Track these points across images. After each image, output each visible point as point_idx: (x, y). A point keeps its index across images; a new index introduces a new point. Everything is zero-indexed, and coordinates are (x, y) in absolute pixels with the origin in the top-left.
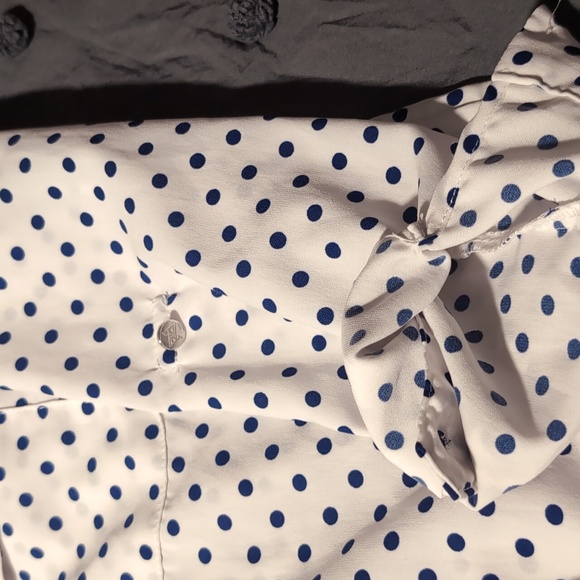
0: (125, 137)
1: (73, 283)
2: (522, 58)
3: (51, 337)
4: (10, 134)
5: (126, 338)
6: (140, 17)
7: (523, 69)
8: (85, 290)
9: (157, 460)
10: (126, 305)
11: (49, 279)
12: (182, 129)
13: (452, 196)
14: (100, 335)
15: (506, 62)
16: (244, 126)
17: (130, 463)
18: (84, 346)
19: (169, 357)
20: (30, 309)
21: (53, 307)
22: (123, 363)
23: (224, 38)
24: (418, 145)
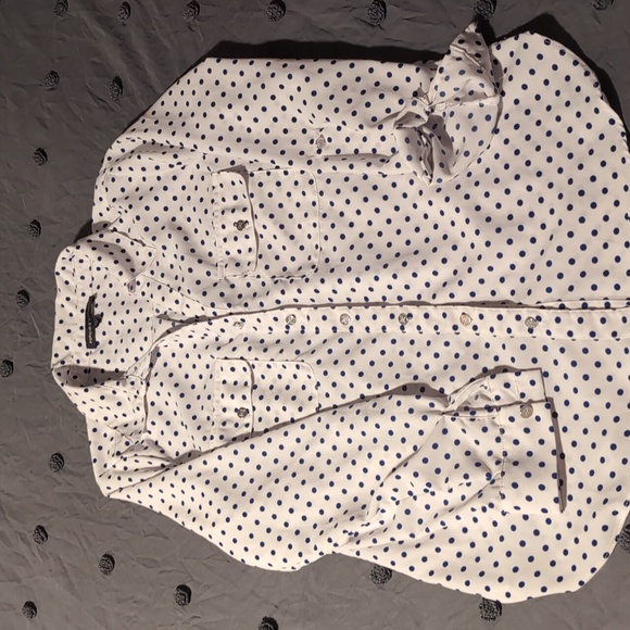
0: (312, 66)
1: (285, 123)
2: (461, 42)
3: (275, 142)
4: (250, 60)
5: (303, 144)
6: (331, 9)
7: (461, 46)
8: (289, 125)
9: (314, 192)
10: (304, 131)
11: (275, 120)
12: (333, 63)
13: (436, 87)
14: (294, 142)
15: (456, 42)
16: (356, 62)
17: (304, 193)
18: (288, 146)
19: (319, 151)
20: (267, 131)
21: (276, 132)
22: (302, 153)
23: (366, 22)
24: (417, 70)
